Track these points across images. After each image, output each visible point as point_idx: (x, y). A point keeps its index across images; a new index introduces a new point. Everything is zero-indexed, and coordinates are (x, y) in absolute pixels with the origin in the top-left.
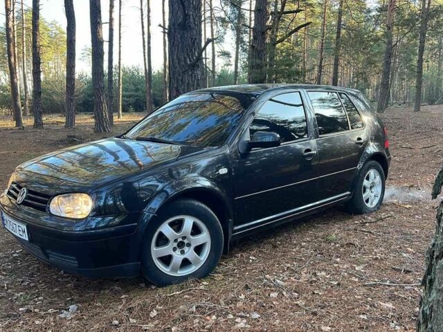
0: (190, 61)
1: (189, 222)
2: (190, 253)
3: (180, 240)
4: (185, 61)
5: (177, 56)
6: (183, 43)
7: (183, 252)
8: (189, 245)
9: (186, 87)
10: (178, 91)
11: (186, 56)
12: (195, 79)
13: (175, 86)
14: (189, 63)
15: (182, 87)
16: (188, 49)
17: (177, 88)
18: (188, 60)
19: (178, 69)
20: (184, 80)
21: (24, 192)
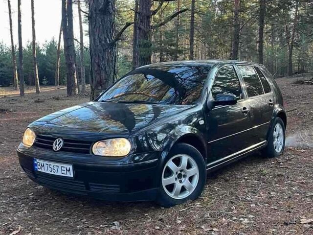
0: (110, 41)
1: (185, 159)
2: (186, 182)
3: (179, 172)
4: (106, 41)
5: (98, 36)
6: (103, 26)
7: (181, 182)
8: (185, 176)
9: (106, 62)
10: (99, 65)
11: (106, 37)
12: (113, 56)
13: (97, 61)
14: (108, 42)
15: (103, 62)
16: (107, 31)
17: (98, 63)
18: (108, 40)
19: (99, 47)
20: (104, 57)
21: (61, 142)
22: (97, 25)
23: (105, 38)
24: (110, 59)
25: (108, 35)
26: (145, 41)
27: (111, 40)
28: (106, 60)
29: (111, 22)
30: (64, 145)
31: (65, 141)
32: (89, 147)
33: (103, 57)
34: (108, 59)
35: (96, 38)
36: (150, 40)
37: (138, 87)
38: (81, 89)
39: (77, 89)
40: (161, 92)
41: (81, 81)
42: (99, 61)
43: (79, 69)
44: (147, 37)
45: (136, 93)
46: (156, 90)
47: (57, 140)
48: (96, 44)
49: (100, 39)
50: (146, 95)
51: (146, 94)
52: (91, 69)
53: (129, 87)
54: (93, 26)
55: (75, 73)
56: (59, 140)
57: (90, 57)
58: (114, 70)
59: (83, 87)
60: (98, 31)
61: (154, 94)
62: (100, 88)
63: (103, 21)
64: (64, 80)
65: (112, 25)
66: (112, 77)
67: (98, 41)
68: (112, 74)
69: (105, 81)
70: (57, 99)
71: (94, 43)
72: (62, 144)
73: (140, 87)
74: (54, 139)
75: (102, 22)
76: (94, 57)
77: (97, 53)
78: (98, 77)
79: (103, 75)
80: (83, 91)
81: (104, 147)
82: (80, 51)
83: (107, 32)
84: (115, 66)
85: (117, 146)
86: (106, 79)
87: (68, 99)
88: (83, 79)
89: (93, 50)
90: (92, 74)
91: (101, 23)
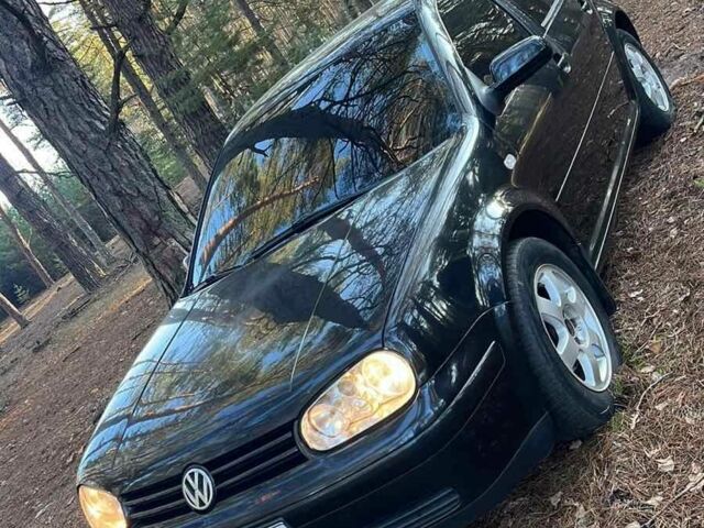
0: (103, 123)
4: (95, 129)
5: (71, 130)
6: (65, 100)
9: (131, 177)
10: (118, 194)
11: (89, 120)
12: (135, 150)
13: (109, 187)
14: (103, 128)
15: (124, 180)
16: (82, 104)
17: (114, 189)
18: (98, 123)
19: (91, 153)
20: (115, 166)
21: (201, 477)
22: (51, 106)
23: (89, 123)
24: (132, 161)
25: (90, 114)
26: (172, 75)
27: (104, 119)
28: (126, 170)
29: (76, 80)
30: (217, 479)
31: (209, 466)
32: (291, 443)
33: (113, 169)
34: (131, 166)
35: (70, 136)
36: (180, 65)
37: (256, 186)
38: (103, 261)
39: (96, 266)
40: (319, 166)
41: (92, 245)
42: (112, 185)
43: (71, 224)
44: (168, 63)
45: (264, 204)
46: (303, 171)
47: (187, 476)
48: (80, 152)
49: (79, 133)
50: (290, 194)
51: (287, 192)
52: (109, 213)
53: (234, 199)
54: (44, 116)
55: (70, 238)
56: (192, 475)
57: (86, 190)
58: (161, 181)
59: (104, 252)
60: (61, 119)
61: (306, 179)
62: (157, 241)
63: (57, 88)
64: (58, 265)
65: (83, 83)
66: (166, 198)
67: (80, 142)
68: (162, 193)
69: (157, 218)
70: (74, 314)
71: (73, 152)
72: (207, 480)
73: (258, 183)
74: (178, 479)
75: (56, 94)
76: (95, 181)
77: (95, 171)
78: (136, 219)
79: (144, 207)
80: (112, 260)
81: (333, 413)
82: (46, 187)
83: (84, 108)
84: (154, 171)
85: (366, 385)
86: (157, 213)
87: (95, 300)
88: (95, 238)
89: (82, 169)
90: (118, 222)
91: (56, 98)
